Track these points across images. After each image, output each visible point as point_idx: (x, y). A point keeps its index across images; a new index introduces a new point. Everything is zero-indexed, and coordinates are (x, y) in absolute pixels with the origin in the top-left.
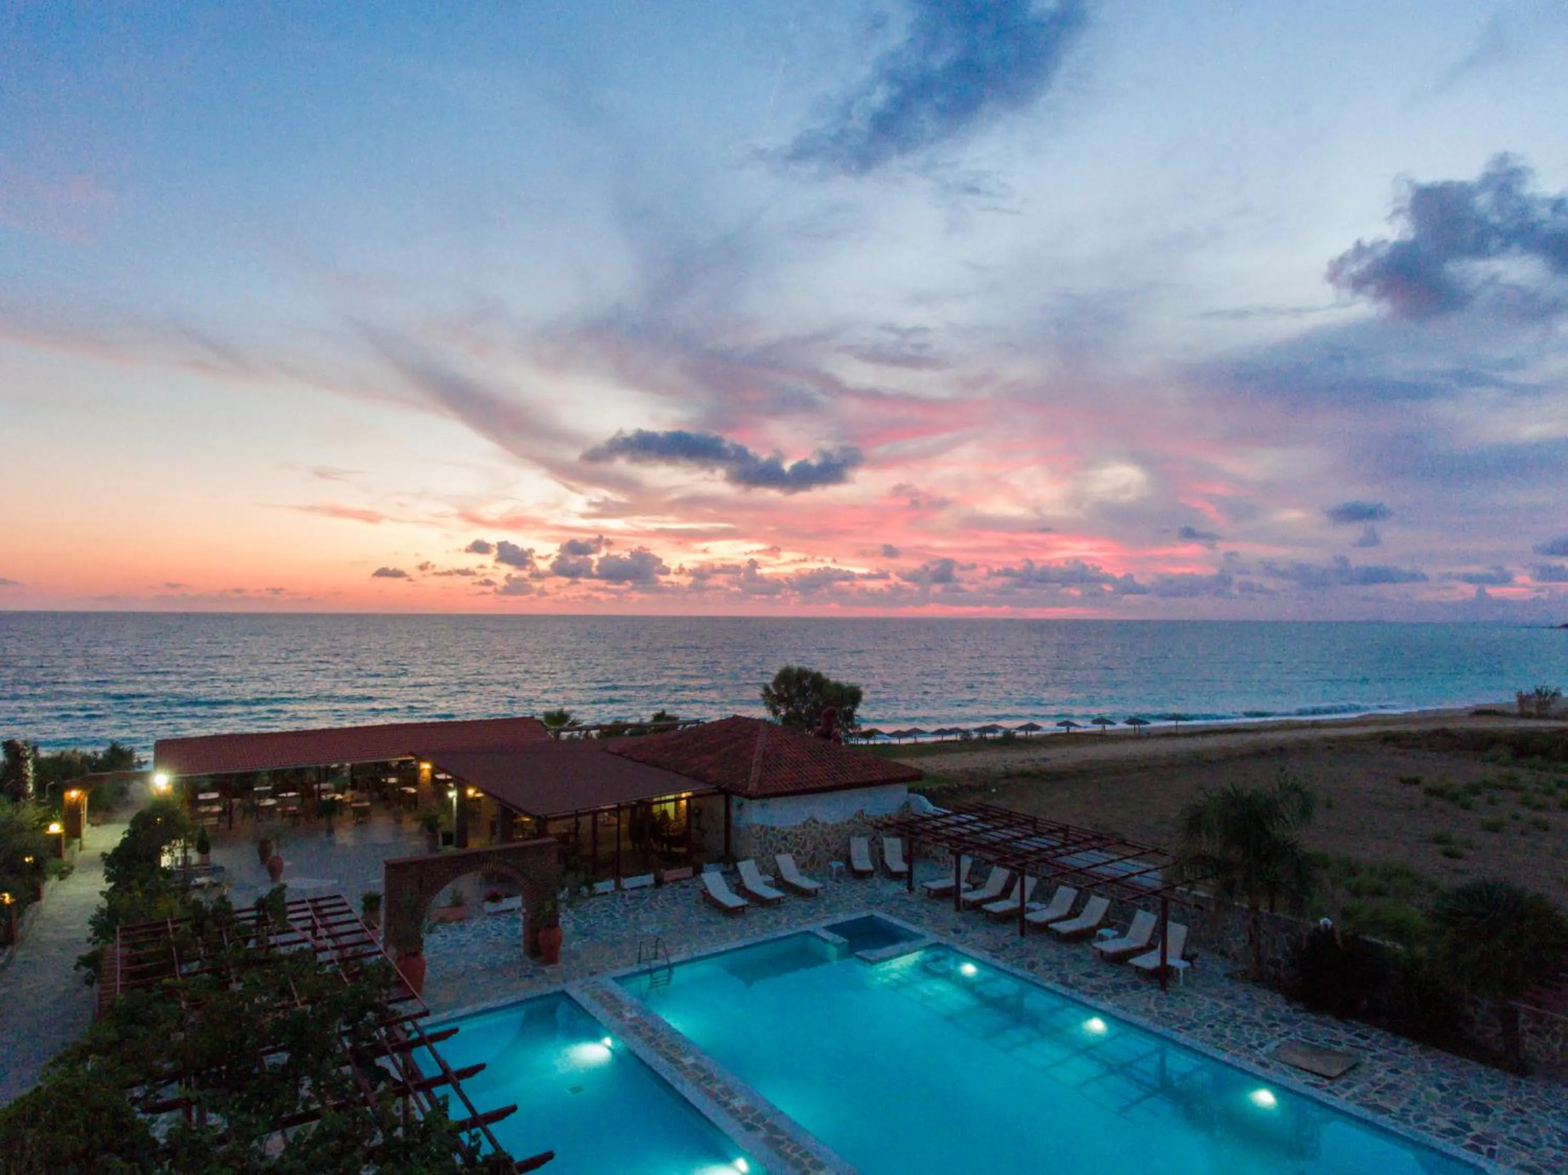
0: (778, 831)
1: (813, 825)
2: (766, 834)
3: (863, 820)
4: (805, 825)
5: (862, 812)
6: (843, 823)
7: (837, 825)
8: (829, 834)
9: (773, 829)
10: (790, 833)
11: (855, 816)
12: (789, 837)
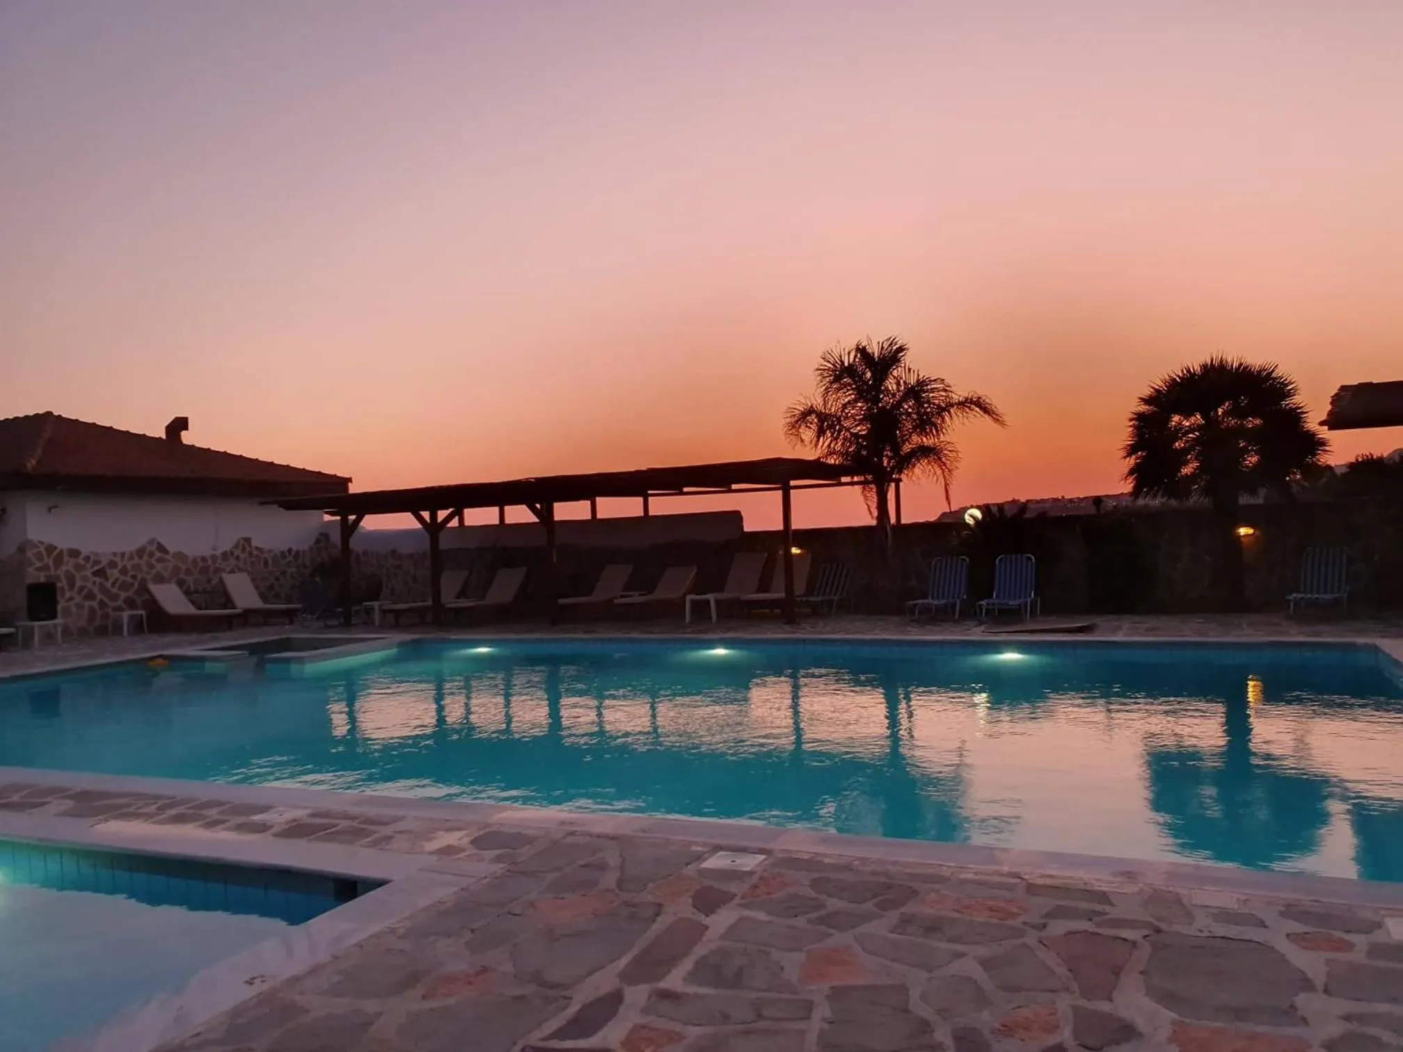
0: (87, 559)
1: (158, 554)
2: (59, 560)
3: (250, 554)
4: (140, 552)
5: (248, 540)
6: (214, 557)
7: (204, 559)
8: (188, 572)
9: (74, 553)
10: (113, 564)
11: (236, 546)
12: (109, 572)
